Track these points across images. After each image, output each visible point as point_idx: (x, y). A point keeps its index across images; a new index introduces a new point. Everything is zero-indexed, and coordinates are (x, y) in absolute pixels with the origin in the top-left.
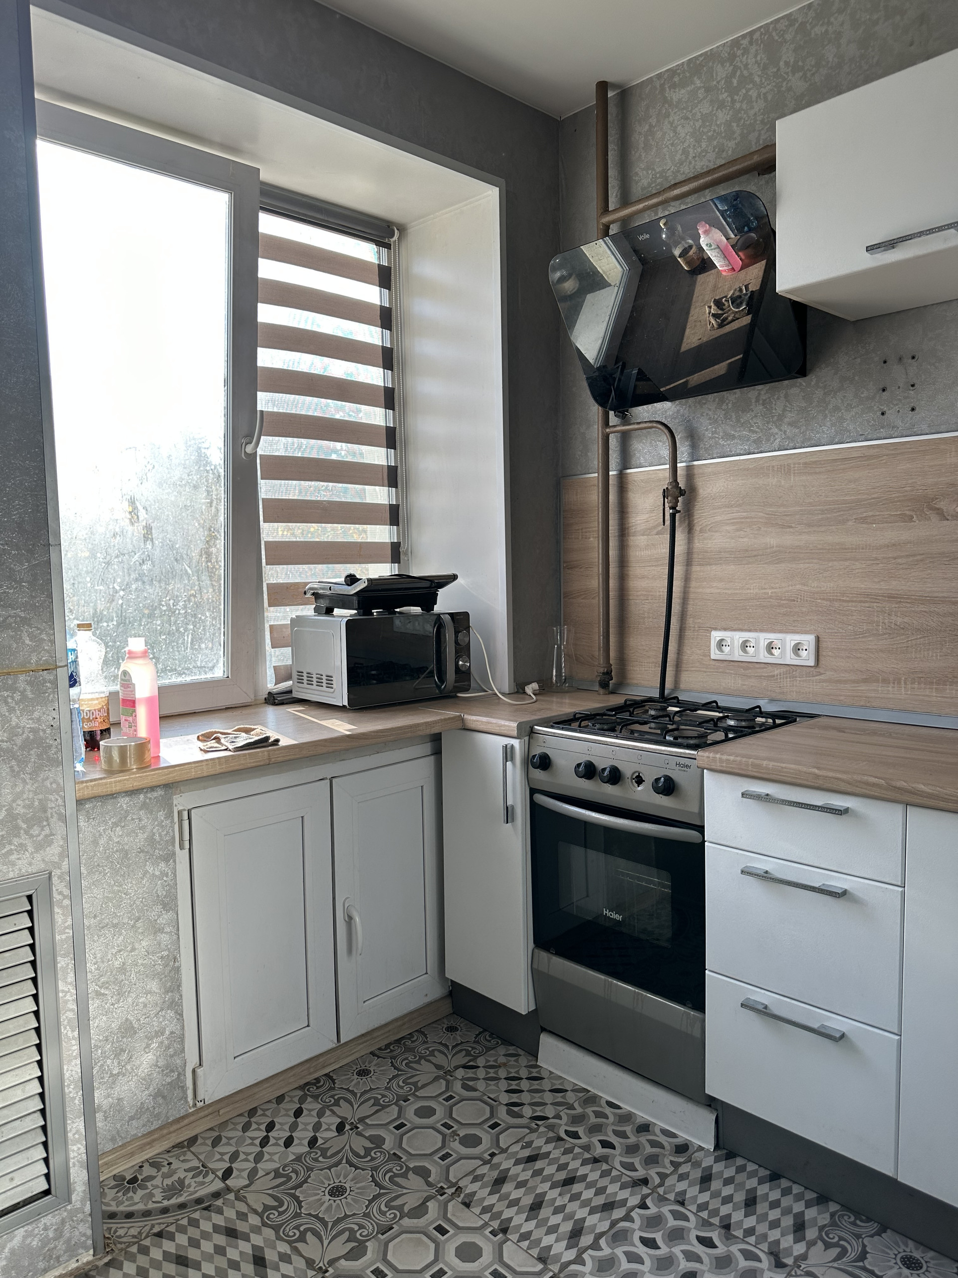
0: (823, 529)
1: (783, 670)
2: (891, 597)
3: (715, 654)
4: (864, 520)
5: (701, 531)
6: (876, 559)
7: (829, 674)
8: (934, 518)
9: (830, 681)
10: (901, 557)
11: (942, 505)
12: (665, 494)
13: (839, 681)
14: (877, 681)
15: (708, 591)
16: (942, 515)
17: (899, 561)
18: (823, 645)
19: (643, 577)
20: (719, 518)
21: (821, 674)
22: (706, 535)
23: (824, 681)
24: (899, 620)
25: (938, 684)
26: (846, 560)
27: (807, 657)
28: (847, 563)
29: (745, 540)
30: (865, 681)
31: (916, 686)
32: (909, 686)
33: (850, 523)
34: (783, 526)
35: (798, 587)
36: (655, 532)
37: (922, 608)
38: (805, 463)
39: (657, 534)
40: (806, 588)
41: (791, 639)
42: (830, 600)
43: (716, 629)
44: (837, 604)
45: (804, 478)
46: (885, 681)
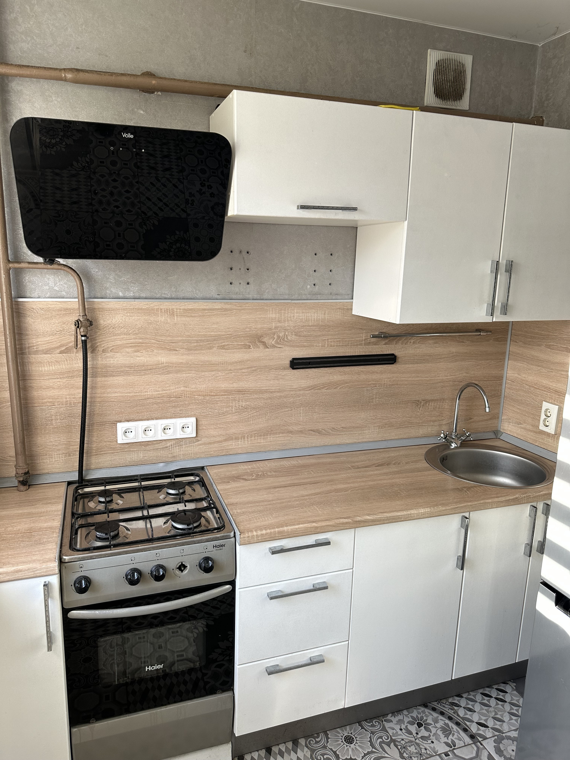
0: (197, 352)
1: (173, 442)
2: (240, 391)
3: (121, 439)
4: (223, 347)
5: (104, 351)
6: (231, 370)
7: (204, 440)
8: (261, 346)
9: (204, 444)
10: (245, 369)
11: (265, 340)
12: (78, 324)
13: (210, 443)
14: (232, 439)
15: (113, 395)
16: (266, 346)
17: (243, 371)
18: (200, 423)
19: (48, 388)
20: (119, 343)
21: (199, 441)
22: (108, 355)
23: (200, 445)
24: (244, 404)
25: (264, 436)
26: (213, 371)
27: (191, 432)
28: (213, 373)
29: (141, 358)
30: (226, 440)
31: (253, 438)
32: (249, 439)
33: (215, 349)
34: (170, 350)
35: (182, 389)
36: (58, 351)
37: (256, 396)
38: (184, 309)
39: (61, 353)
40: (187, 389)
41: (179, 422)
42: (203, 396)
43: (120, 422)
44: (208, 398)
45: (184, 319)
46: (237, 439)
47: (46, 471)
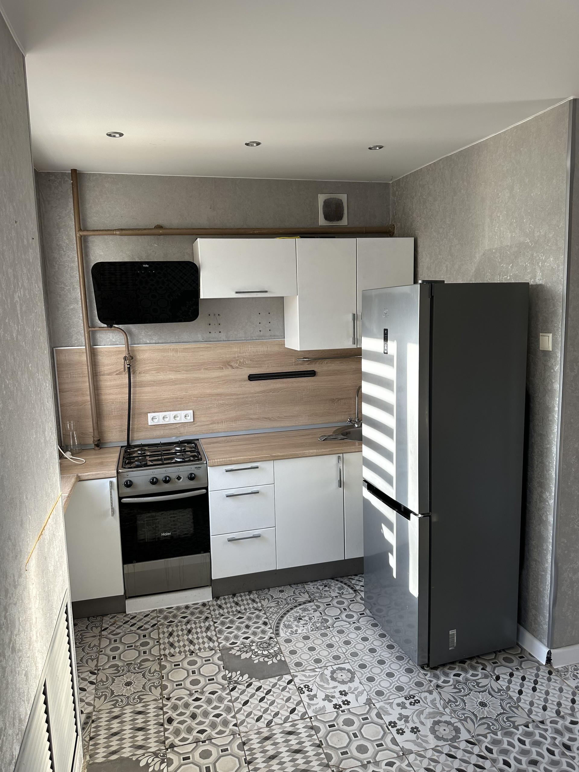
0: (192, 372)
1: (180, 425)
2: (218, 395)
3: (150, 423)
4: (206, 369)
5: (140, 373)
6: (212, 382)
7: (198, 424)
8: (230, 368)
9: (198, 426)
10: (220, 381)
11: (232, 364)
12: (125, 358)
13: (202, 426)
14: (215, 423)
15: (146, 398)
16: (232, 367)
17: (220, 382)
18: (195, 413)
19: (110, 394)
20: (148, 368)
21: (195, 424)
22: (142, 375)
23: (196, 426)
24: (221, 402)
25: (235, 421)
26: (201, 383)
27: (190, 419)
28: (202, 384)
29: (161, 376)
30: (211, 424)
31: (228, 423)
32: (226, 423)
33: (202, 370)
34: (176, 371)
35: (184, 393)
36: (115, 374)
37: (228, 397)
38: (183, 348)
39: (117, 374)
40: (187, 394)
41: (183, 413)
42: (197, 397)
43: (150, 413)
44: (199, 399)
45: (183, 354)
46: (218, 423)
47: (110, 441)
